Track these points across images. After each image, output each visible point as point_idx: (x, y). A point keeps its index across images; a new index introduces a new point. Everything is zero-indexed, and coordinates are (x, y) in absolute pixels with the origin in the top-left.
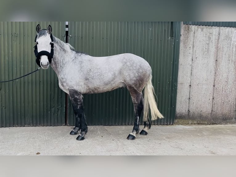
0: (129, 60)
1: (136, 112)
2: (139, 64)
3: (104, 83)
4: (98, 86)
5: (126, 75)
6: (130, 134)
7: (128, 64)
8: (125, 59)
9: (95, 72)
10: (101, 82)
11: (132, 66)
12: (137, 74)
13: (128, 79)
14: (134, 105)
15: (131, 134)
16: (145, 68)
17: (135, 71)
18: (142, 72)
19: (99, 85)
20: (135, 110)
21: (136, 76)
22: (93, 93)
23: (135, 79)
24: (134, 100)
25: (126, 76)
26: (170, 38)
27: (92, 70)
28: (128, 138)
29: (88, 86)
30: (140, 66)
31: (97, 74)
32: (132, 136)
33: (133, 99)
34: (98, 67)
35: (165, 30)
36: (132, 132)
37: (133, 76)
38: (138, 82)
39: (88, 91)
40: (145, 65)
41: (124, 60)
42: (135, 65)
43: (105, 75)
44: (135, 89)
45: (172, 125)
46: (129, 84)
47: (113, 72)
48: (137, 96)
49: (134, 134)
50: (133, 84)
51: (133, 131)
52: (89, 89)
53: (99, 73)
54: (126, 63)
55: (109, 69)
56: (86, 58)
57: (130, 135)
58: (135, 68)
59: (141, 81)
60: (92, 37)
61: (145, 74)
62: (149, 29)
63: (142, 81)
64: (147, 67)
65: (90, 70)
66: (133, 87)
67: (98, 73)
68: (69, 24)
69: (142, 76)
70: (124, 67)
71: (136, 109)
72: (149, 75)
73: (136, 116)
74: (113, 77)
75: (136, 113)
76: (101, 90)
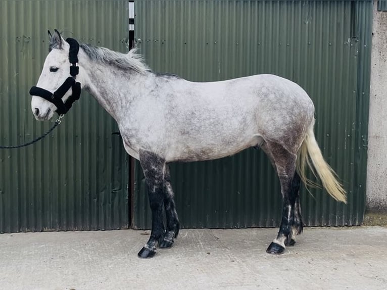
0: (273, 88)
1: (285, 195)
2: (292, 97)
3: (223, 141)
4: (210, 147)
5: (267, 119)
6: (272, 243)
7: (272, 96)
8: (263, 86)
9: (204, 116)
10: (216, 137)
11: (279, 100)
12: (288, 119)
13: (270, 128)
14: (280, 180)
15: (276, 241)
16: (304, 105)
17: (285, 112)
18: (299, 114)
19: (212, 144)
20: (282, 192)
21: (288, 122)
22: (197, 160)
23: (285, 127)
24: (282, 170)
25: (267, 122)
27: (197, 114)
28: (269, 250)
29: (188, 147)
30: (295, 102)
31: (207, 122)
32: (278, 245)
33: (280, 169)
34: (210, 107)
37: (281, 122)
38: (290, 134)
39: (187, 155)
40: (304, 98)
41: (264, 90)
42: (285, 100)
43: (225, 124)
44: (285, 150)
46: (273, 139)
47: (241, 117)
48: (289, 163)
49: (281, 241)
50: (281, 138)
51: (279, 237)
52: (190, 152)
53: (212, 120)
54: (266, 96)
55: (233, 110)
56: (180, 86)
58: (284, 106)
59: (296, 131)
61: (304, 117)
63: (298, 132)
64: (307, 103)
65: (193, 113)
66: (281, 146)
67: (210, 119)
68: (135, 15)
69: (299, 122)
70: (263, 104)
71: (285, 190)
72: (312, 119)
73: (286, 204)
74: (242, 126)
75: (285, 197)
76: (216, 154)
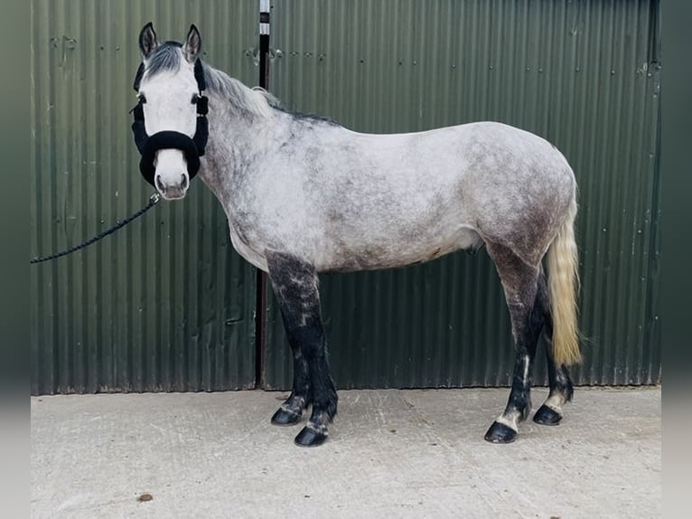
0: (492, 146)
1: (519, 338)
2: (528, 162)
3: (401, 231)
4: (380, 243)
5: (484, 202)
6: (495, 422)
7: (490, 161)
8: (476, 142)
9: (366, 189)
10: (388, 227)
11: (502, 168)
12: (521, 200)
13: (489, 219)
14: (511, 311)
15: (501, 420)
16: (552, 176)
17: (514, 189)
18: (542, 193)
19: (384, 240)
20: (514, 333)
21: (520, 207)
22: (360, 268)
23: (514, 216)
24: (512, 294)
25: (484, 207)
26: (645, 66)
27: (356, 183)
28: (489, 436)
29: (342, 244)
30: (534, 171)
31: (372, 198)
32: (505, 427)
33: (510, 292)
34: (378, 173)
35: (628, 38)
36: (505, 414)
37: (508, 207)
38: (525, 229)
39: (343, 260)
40: (554, 164)
41: (476, 149)
42: (513, 166)
43: (404, 204)
44: (515, 256)
45: (654, 385)
46: (493, 237)
47: (433, 194)
48: (524, 282)
49: (510, 420)
50: (508, 236)
51: (507, 411)
52: (347, 253)
53: (380, 196)
54: (480, 158)
55: (418, 179)
56: (333, 136)
57: (496, 425)
58: (513, 178)
59: (537, 225)
60: (359, 56)
61: (552, 198)
62: (571, 34)
63: (539, 225)
64: (559, 173)
65: (349, 182)
66: (508, 249)
67: (377, 193)
68: (271, 7)
69: (542, 208)
70: (475, 174)
71: (518, 330)
72: (568, 203)
73: (520, 355)
74: (435, 209)
75: (519, 342)
76: (391, 257)
